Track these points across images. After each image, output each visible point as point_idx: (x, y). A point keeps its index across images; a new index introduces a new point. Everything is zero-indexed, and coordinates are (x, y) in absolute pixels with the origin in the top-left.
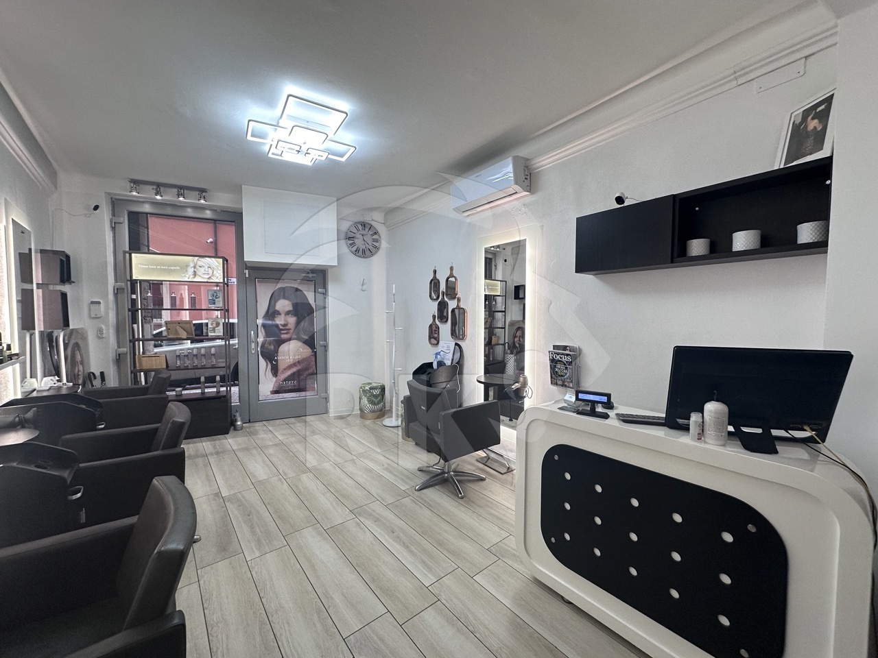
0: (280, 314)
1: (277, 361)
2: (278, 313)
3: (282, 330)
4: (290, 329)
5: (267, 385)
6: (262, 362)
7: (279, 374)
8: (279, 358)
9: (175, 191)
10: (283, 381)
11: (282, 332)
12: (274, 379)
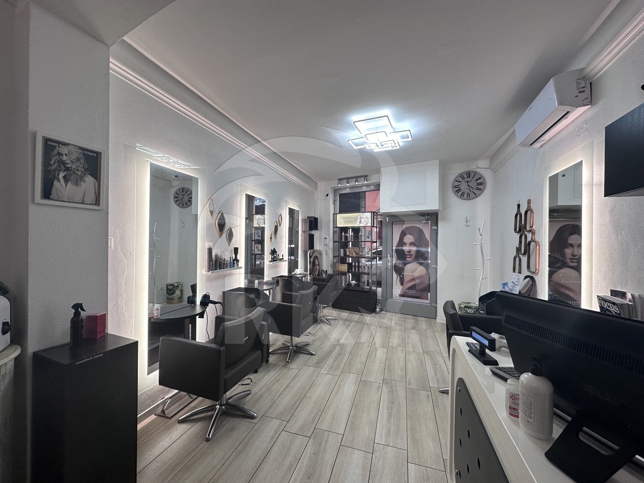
0: (406, 245)
1: (403, 275)
2: (405, 244)
3: (407, 255)
4: (412, 255)
5: (397, 290)
6: (395, 275)
7: (404, 284)
8: (405, 273)
9: (354, 180)
10: (406, 289)
11: (407, 256)
12: (401, 287)
